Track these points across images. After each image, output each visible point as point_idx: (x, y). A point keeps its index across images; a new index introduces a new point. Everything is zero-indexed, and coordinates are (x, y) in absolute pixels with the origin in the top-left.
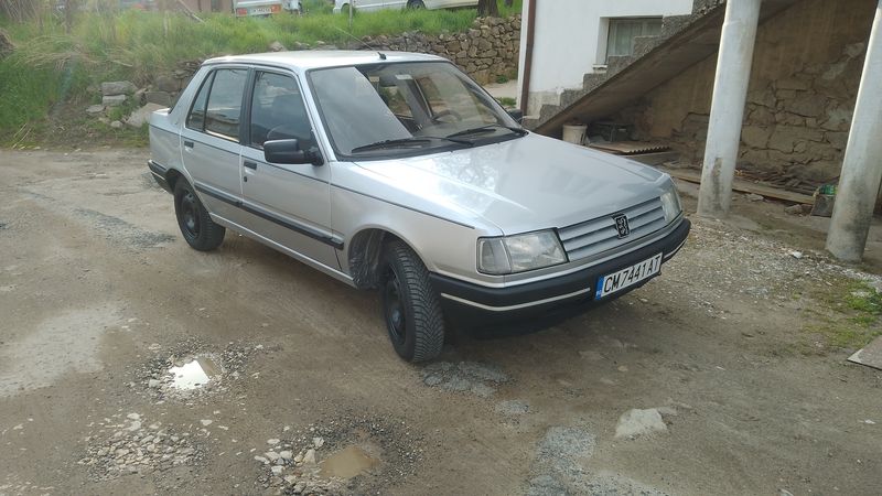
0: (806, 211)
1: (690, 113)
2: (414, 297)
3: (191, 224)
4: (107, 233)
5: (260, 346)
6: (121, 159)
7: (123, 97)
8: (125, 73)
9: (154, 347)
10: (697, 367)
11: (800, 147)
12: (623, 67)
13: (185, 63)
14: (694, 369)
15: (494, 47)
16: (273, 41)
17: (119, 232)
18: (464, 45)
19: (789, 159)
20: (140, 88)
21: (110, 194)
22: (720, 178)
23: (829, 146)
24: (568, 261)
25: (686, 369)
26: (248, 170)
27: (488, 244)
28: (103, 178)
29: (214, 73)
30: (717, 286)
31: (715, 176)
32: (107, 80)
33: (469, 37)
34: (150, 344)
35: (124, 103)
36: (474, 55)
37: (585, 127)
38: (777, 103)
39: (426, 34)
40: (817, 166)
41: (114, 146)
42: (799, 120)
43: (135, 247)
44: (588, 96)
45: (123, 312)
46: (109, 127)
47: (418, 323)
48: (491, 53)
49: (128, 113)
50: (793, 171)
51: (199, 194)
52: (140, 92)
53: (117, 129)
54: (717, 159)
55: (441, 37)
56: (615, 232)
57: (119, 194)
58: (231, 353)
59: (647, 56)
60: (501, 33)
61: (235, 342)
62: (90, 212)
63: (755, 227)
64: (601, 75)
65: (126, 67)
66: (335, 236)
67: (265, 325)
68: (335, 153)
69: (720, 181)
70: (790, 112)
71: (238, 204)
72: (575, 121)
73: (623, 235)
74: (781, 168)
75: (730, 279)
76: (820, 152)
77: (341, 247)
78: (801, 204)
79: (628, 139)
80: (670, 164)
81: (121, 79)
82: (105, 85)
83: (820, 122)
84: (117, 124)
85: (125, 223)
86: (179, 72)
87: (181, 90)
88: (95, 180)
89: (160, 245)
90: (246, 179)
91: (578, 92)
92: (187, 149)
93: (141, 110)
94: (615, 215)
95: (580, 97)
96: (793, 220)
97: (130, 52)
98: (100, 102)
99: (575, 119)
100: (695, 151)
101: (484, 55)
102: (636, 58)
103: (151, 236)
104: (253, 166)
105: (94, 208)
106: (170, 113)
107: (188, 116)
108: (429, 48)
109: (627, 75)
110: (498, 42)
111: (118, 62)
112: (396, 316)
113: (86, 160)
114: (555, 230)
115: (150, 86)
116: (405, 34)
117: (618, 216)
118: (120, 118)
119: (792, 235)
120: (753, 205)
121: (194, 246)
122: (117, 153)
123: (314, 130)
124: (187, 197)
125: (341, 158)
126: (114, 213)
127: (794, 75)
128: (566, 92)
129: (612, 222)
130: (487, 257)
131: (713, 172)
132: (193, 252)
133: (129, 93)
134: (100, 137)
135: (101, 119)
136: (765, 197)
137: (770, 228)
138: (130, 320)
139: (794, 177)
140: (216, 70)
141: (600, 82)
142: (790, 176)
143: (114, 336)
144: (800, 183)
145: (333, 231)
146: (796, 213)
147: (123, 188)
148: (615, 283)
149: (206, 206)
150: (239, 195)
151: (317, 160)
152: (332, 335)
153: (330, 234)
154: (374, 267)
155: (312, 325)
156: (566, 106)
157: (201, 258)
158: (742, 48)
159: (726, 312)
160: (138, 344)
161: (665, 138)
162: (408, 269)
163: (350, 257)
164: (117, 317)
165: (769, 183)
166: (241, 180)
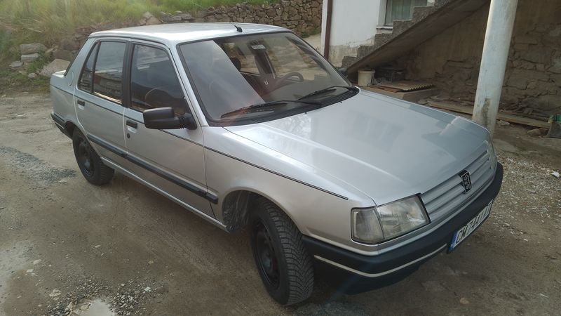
0: (544, 133)
1: (448, 61)
2: (288, 255)
3: (87, 164)
4: (22, 169)
5: (148, 289)
6: (36, 102)
7: (36, 55)
8: (36, 37)
9: (55, 294)
10: (523, 295)
11: (532, 85)
12: (405, 29)
13: (82, 29)
14: (522, 298)
15: (299, 13)
16: (145, 12)
17: (32, 168)
18: (279, 12)
19: (524, 93)
20: (49, 48)
21: (26, 132)
22: (489, 113)
23: (554, 84)
24: (430, 222)
25: (516, 298)
26: (130, 129)
27: (361, 214)
28: (22, 118)
29: (98, 44)
30: (507, 206)
31: (484, 112)
32: (23, 43)
33: (282, 6)
34: (51, 290)
35: (37, 59)
36: (285, 18)
37: (374, 72)
38: (514, 53)
39: (253, 4)
40: (544, 99)
41: (32, 92)
42: (531, 66)
43: (43, 183)
44: (378, 50)
45: (30, 254)
46: (27, 77)
47: (292, 279)
48: (297, 17)
49: (41, 67)
50: (526, 102)
51: (91, 143)
52: (49, 51)
53: (33, 79)
54: (486, 100)
55: (263, 6)
56: (462, 189)
57: (33, 131)
58: (123, 297)
59: (423, 21)
60: (303, 3)
61: (126, 283)
62: (10, 150)
63: (513, 149)
64: (389, 35)
65: (37, 33)
66: (209, 191)
67: (151, 262)
68: (207, 118)
69: (488, 116)
70: (525, 60)
71: (124, 155)
72: (367, 68)
73: (467, 190)
74: (517, 100)
75: (515, 200)
76: (547, 89)
77: (216, 201)
78: (538, 128)
79: (403, 79)
80: (435, 98)
81: (34, 42)
82: (23, 46)
83: (547, 67)
84: (32, 75)
85: (36, 159)
86: (78, 36)
87: (79, 49)
88: (16, 120)
89: (63, 180)
90: (128, 136)
91: (371, 47)
92: (80, 106)
93: (50, 64)
94: (460, 174)
95: (372, 50)
96: (535, 141)
97: (40, 22)
98: (19, 59)
99: (367, 66)
100: (453, 88)
101: (292, 18)
102: (415, 22)
103: (57, 172)
104: (135, 126)
105: (13, 146)
106: (65, 75)
107: (80, 79)
108: (255, 14)
109: (407, 35)
110: (302, 10)
111: (32, 29)
112: (268, 262)
113: (10, 103)
114: (418, 196)
115: (57, 46)
116: (238, 5)
117: (463, 173)
118: (34, 71)
119: (542, 155)
120: (503, 129)
121: (90, 181)
122: (33, 98)
123: (186, 98)
124: (82, 144)
125: (212, 123)
126: (28, 151)
127: (528, 33)
128: (361, 47)
129: (459, 180)
130: (360, 225)
131: (483, 109)
132: (90, 186)
133: (41, 52)
134: (20, 86)
135: (20, 72)
136: (511, 123)
137: (524, 149)
138: (36, 262)
139: (527, 107)
140: (100, 42)
141: (387, 40)
142: (525, 106)
143: (19, 282)
144: (534, 111)
145: (207, 187)
146: (536, 135)
147: (37, 127)
148: (463, 234)
149: (97, 152)
150: (124, 148)
151: (191, 125)
152: (208, 271)
153: (205, 190)
154: (244, 215)
155: (191, 260)
156: (362, 57)
157: (96, 192)
158: (507, 16)
159: (525, 233)
160: (41, 291)
161: (430, 78)
162: (281, 229)
163: (224, 209)
164: (23, 259)
165: (511, 112)
166: (125, 135)
